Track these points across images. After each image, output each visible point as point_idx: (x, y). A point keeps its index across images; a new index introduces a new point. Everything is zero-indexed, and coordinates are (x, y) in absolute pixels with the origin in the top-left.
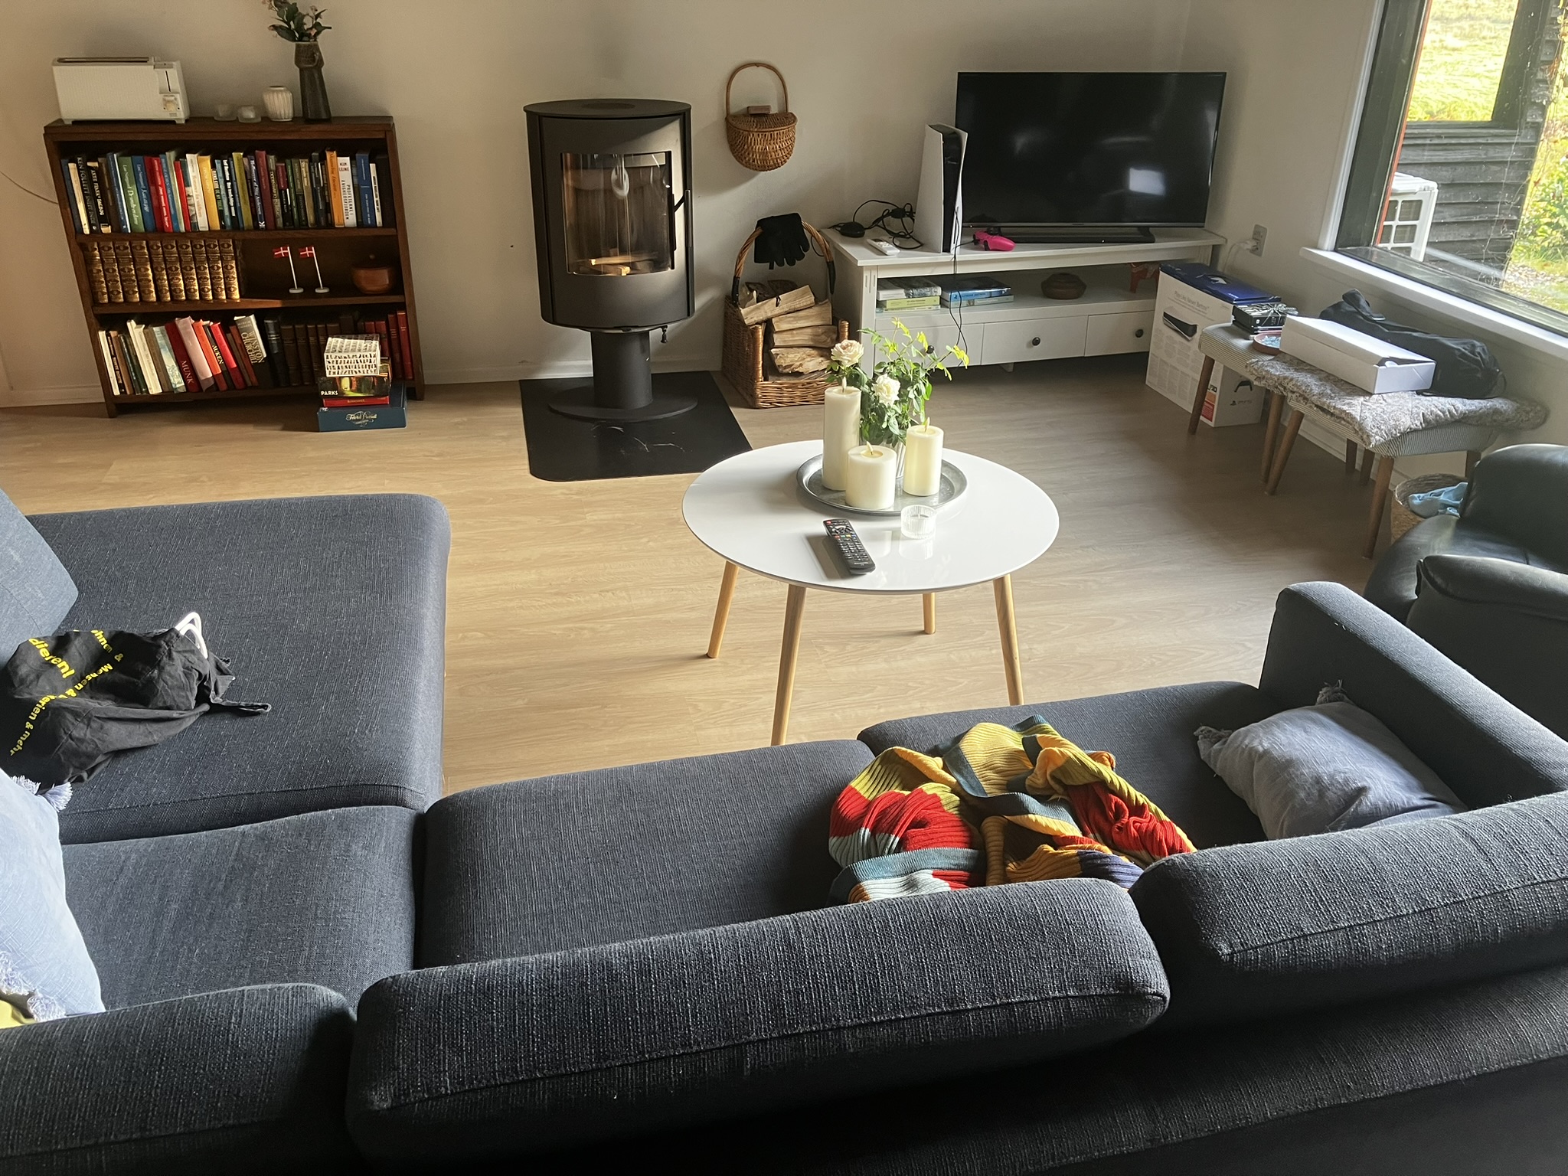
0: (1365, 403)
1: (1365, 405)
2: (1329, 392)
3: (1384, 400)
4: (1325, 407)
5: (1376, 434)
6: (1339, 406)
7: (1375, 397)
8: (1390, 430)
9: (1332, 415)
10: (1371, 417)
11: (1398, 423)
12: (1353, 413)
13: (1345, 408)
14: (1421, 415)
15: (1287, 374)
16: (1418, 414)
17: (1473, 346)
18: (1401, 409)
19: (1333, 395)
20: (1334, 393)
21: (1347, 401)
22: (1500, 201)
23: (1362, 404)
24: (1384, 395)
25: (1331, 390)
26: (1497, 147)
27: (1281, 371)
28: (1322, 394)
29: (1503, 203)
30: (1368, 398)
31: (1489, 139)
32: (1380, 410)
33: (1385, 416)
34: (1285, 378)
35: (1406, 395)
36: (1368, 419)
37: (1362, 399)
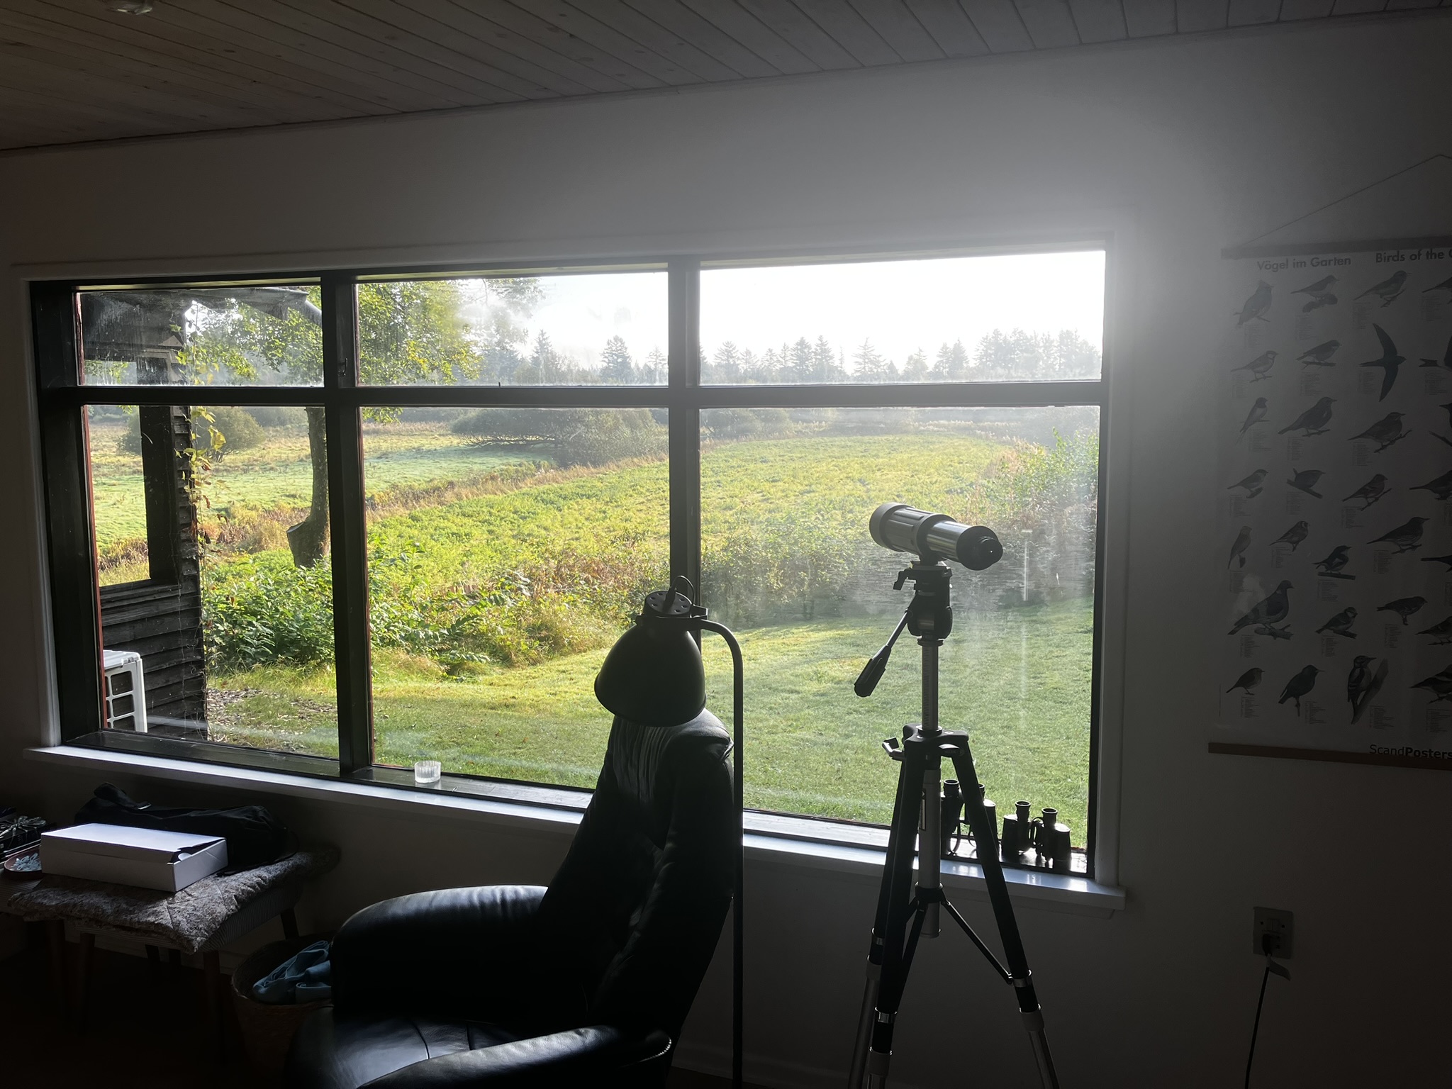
0: (170, 906)
1: (171, 908)
2: (124, 906)
3: (190, 895)
4: (128, 925)
5: (197, 936)
6: (144, 919)
7: (179, 895)
8: (209, 926)
9: (137, 930)
10: (184, 920)
11: (214, 915)
12: (164, 922)
13: (151, 919)
14: (234, 898)
15: (66, 900)
16: (231, 898)
17: (255, 812)
18: (212, 900)
19: (131, 909)
20: (131, 906)
21: (151, 910)
22: (182, 646)
23: (168, 908)
24: (187, 889)
25: (127, 904)
26: (165, 601)
27: (56, 899)
28: (118, 912)
29: (185, 647)
30: (171, 899)
31: (155, 595)
32: (190, 909)
33: (199, 914)
34: (66, 905)
35: (209, 882)
36: (182, 923)
37: (165, 903)
